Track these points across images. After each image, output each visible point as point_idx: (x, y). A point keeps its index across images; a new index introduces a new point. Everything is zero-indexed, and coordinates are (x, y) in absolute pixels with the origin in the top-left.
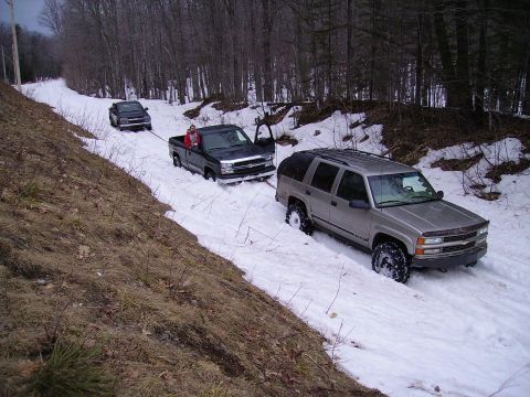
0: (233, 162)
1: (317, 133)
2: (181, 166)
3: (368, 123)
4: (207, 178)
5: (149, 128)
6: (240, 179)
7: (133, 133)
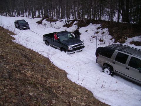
0: (72, 46)
1: (87, 31)
2: (49, 45)
3: (103, 28)
4: (62, 51)
5: (29, 28)
6: (75, 52)
7: (24, 30)
